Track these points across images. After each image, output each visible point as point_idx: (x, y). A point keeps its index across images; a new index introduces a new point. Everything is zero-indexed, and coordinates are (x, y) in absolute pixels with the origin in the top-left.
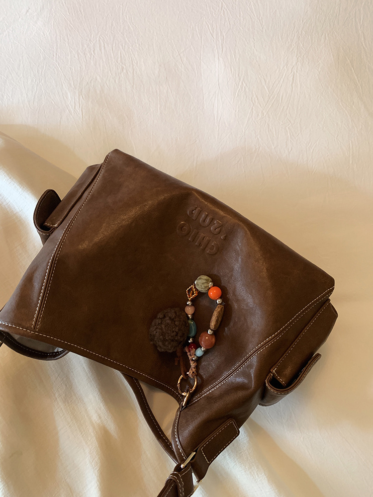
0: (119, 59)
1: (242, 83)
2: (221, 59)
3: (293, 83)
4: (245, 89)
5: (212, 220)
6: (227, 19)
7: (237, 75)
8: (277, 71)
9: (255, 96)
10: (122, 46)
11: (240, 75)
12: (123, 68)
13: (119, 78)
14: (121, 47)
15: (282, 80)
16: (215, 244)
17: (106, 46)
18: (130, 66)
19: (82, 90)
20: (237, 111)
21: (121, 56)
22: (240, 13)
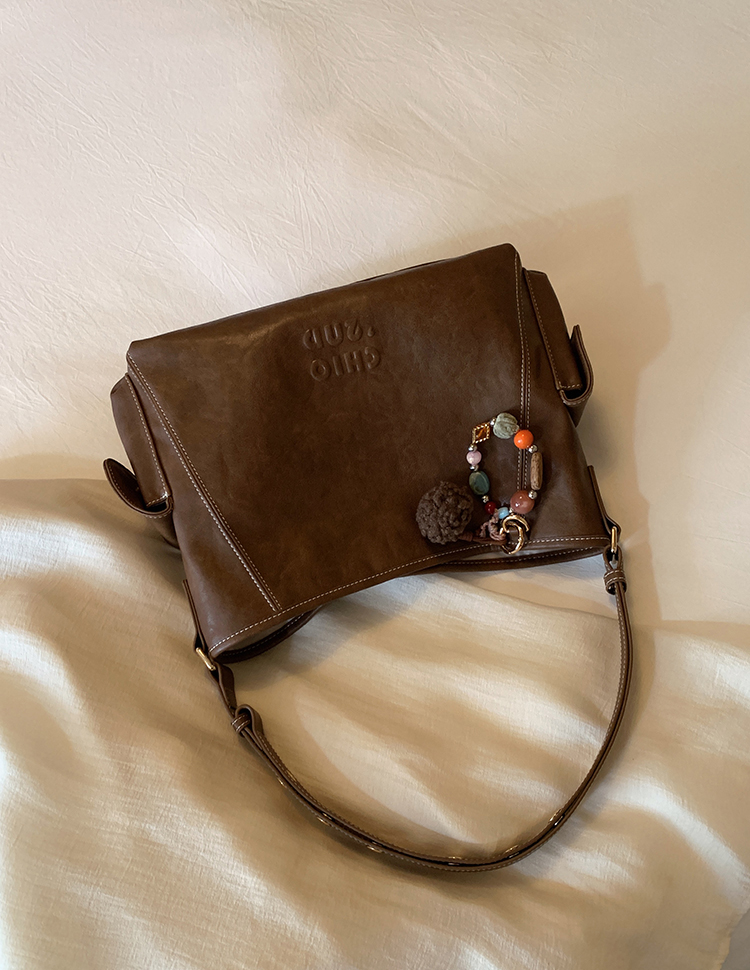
0: (50, 307)
1: (252, 235)
2: (200, 225)
3: (318, 196)
4: (261, 240)
5: (341, 327)
6: (171, 179)
7: (238, 230)
8: (288, 195)
9: (281, 240)
10: (42, 289)
11: (241, 227)
12: (64, 314)
13: (68, 328)
14: (40, 291)
15: (302, 202)
16: (369, 350)
17: (15, 302)
18: (72, 305)
19: (22, 373)
20: (271, 270)
21: (50, 302)
22: (184, 163)
